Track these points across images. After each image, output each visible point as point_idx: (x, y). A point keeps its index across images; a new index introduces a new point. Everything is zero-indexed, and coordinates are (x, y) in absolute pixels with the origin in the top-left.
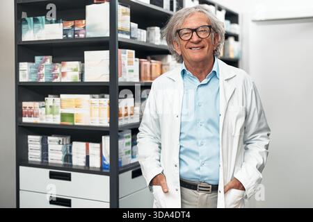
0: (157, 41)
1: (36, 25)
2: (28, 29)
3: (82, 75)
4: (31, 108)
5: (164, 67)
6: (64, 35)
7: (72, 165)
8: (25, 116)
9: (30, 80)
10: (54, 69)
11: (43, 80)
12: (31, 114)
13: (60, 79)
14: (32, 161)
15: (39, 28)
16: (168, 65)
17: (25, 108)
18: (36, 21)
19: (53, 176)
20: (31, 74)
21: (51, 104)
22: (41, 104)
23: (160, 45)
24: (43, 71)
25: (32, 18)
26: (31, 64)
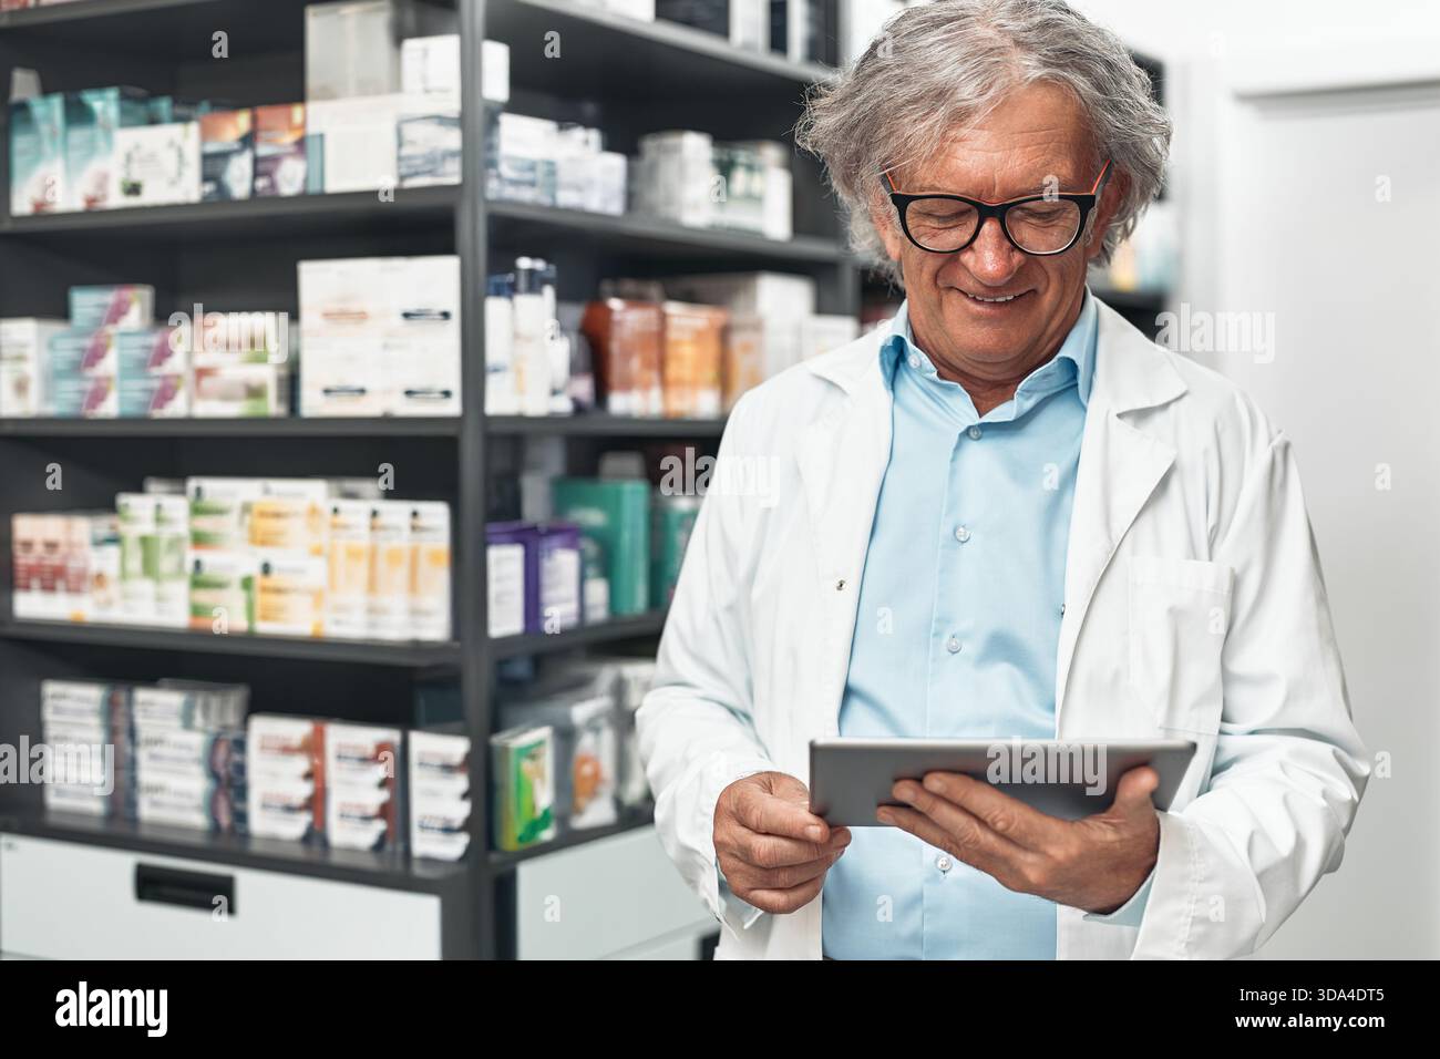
0: (696, 206)
1: (78, 135)
2: (38, 156)
3: (291, 383)
4: (51, 546)
5: (737, 340)
6: (206, 178)
7: (246, 836)
8: (27, 588)
9: (51, 409)
10: (163, 353)
11: (110, 408)
12: (53, 578)
13: (190, 403)
14: (63, 813)
15: (91, 150)
16: (758, 327)
17: (28, 545)
18: (78, 115)
19: (151, 886)
20: (53, 376)
21: (147, 527)
22: (102, 525)
23: (713, 229)
24: (110, 364)
25: (56, 103)
26: (54, 328)
